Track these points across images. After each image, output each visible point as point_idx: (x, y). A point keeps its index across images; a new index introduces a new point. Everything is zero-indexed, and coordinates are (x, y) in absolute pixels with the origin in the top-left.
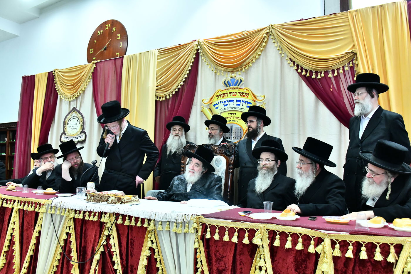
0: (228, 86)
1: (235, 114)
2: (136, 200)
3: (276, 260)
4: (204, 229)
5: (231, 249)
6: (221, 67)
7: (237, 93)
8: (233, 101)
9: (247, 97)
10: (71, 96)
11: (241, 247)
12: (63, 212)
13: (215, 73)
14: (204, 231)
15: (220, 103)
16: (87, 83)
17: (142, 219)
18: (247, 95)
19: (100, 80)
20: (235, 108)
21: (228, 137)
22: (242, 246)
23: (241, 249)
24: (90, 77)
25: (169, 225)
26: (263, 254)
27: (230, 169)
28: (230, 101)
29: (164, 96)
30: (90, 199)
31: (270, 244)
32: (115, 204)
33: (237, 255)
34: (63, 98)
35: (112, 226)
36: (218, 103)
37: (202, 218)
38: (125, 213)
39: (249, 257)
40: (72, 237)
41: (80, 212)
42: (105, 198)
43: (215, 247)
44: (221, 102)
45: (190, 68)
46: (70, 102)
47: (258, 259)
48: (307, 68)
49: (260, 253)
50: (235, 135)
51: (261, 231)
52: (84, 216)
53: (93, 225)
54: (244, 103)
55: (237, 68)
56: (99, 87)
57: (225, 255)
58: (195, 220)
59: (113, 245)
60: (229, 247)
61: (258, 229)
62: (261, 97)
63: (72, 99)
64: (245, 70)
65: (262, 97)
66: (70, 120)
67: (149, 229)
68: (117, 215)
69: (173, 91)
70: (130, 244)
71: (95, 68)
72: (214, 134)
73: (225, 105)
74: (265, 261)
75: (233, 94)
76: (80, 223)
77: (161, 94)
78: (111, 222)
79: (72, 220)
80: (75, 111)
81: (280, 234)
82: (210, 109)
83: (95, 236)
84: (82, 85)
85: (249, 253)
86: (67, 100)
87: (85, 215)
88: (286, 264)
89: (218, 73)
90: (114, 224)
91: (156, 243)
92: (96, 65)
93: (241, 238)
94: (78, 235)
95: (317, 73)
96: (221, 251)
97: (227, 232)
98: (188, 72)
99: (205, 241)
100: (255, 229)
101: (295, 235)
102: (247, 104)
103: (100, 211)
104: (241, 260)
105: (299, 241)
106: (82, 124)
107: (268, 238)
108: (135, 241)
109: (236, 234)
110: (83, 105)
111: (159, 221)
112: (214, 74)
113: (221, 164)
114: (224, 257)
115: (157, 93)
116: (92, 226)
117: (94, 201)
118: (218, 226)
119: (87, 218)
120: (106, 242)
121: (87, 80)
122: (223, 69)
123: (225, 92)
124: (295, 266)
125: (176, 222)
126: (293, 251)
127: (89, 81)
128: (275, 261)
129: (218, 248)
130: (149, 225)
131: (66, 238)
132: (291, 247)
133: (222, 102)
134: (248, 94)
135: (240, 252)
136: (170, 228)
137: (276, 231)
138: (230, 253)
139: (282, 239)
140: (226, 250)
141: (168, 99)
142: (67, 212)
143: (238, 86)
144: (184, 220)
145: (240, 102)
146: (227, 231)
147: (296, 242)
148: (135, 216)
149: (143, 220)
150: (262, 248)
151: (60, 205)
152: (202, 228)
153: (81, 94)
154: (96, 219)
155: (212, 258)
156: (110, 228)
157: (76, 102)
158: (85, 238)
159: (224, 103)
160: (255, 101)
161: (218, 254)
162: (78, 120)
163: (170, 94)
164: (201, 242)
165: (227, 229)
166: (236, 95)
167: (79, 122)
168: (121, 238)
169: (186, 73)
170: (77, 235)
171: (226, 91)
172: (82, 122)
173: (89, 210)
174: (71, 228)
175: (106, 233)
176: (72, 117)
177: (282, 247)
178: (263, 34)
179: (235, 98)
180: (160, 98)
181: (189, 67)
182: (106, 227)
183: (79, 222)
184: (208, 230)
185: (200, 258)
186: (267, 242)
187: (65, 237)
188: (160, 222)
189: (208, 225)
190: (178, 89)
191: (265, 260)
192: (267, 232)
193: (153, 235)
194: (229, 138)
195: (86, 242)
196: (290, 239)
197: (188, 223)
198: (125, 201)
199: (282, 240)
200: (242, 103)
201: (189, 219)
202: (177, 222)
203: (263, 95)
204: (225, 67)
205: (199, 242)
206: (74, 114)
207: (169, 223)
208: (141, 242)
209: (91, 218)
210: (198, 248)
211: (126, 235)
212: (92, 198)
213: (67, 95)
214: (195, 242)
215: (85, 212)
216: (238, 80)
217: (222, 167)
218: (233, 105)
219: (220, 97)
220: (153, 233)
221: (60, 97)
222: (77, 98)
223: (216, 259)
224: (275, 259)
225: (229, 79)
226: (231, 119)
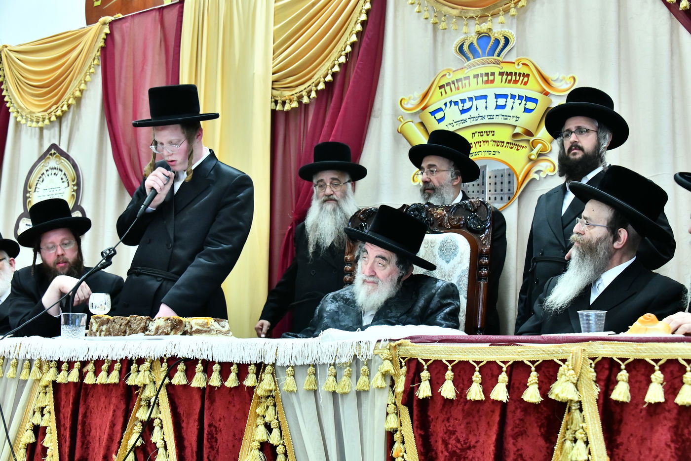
0: (471, 56)
1: (491, 134)
2: (224, 330)
3: (621, 444)
4: (411, 374)
5: (488, 423)
6: (449, 7)
7: (497, 74)
8: (485, 97)
9: (526, 83)
10: (46, 113)
11: (519, 414)
12: (25, 371)
13: (435, 24)
14: (414, 379)
15: (448, 104)
16: (88, 78)
17: (239, 365)
18: (526, 79)
19: (121, 67)
20: (491, 117)
22: (522, 411)
23: (517, 422)
24: (96, 62)
25: (315, 374)
26: (582, 428)
27: (481, 266)
28: (477, 98)
29: (295, 98)
30: (97, 331)
31: (602, 398)
32: (167, 334)
33: (506, 438)
34: (23, 121)
35: (157, 395)
36: (443, 107)
37: (405, 346)
38: (194, 354)
39: (541, 442)
40: (48, 436)
41: (71, 364)
42: (140, 323)
43: (443, 421)
44: (453, 104)
45: (364, 17)
46: (41, 129)
47: (568, 444)
49: (573, 427)
50: (492, 191)
51: (575, 364)
52: (82, 376)
53: (106, 397)
54: (517, 101)
55: (496, 6)
56: (120, 85)
57: (473, 443)
58: (386, 353)
59: (160, 444)
60: (483, 418)
61: (564, 361)
62: (563, 82)
63: (47, 122)
64: (518, 10)
65: (568, 82)
66: (41, 179)
67: (259, 392)
68: (173, 362)
69: (319, 82)
70: (208, 439)
71: (109, 37)
72: (437, 184)
73: (463, 111)
74: (587, 446)
75: (485, 78)
76: (72, 394)
77: (287, 93)
78: (155, 383)
79: (50, 389)
80: (55, 154)
81: (628, 368)
82: (422, 124)
83: (113, 425)
84: (75, 83)
85: (542, 430)
86: (34, 124)
87: (85, 370)
88: (650, 450)
89: (443, 25)
90: (162, 389)
91: (280, 428)
92: (111, 29)
93: (518, 388)
94: (65, 430)
96: (461, 433)
97: (477, 377)
98: (359, 28)
99: (415, 408)
100: (556, 360)
101: (672, 368)
102: (524, 102)
103: (126, 357)
104: (518, 450)
105: (685, 380)
106: (75, 188)
107: (595, 382)
108: (221, 431)
109: (503, 378)
110: (77, 136)
111: (288, 366)
112: (430, 27)
113: (456, 255)
114: (469, 448)
115: (275, 93)
116: (103, 399)
117: (109, 333)
118: (450, 362)
119: (89, 380)
120: (143, 439)
121: (87, 67)
122: (455, 12)
123: (461, 75)
124: (676, 454)
125: (334, 365)
126: (669, 411)
127: (92, 70)
128: (617, 447)
129: (452, 424)
130: (259, 379)
131: (33, 440)
132: (662, 400)
133: (456, 103)
134: (528, 75)
135: (516, 430)
136: (317, 384)
137: (619, 359)
138: (486, 434)
139: (636, 382)
140: (475, 427)
141: (307, 105)
142: (35, 368)
143: (499, 55)
144: (355, 356)
145: (505, 100)
146: (477, 374)
147: (676, 386)
148: (221, 360)
149: (243, 370)
150: (578, 411)
151: (16, 352)
152: (408, 372)
153: (72, 108)
154: (114, 378)
155: (436, 454)
156: (152, 401)
157: (57, 129)
158: (84, 436)
159: (460, 105)
160: (547, 94)
161: (452, 441)
162: (64, 177)
163: (310, 91)
164: (405, 411)
165: (477, 369)
166: (492, 81)
167: (66, 184)
168: (184, 425)
169: (354, 32)
170: (62, 429)
171: (465, 71)
172: (73, 181)
173: (95, 358)
174: (45, 411)
175: (142, 414)
176: (47, 171)
177: (637, 405)
179: (490, 91)
180: (284, 103)
181: (361, 13)
182: (141, 399)
183: (67, 394)
184: (425, 375)
185: (403, 457)
186: (591, 393)
187: (28, 437)
188: (290, 369)
189: (424, 363)
190: (334, 75)
191: (587, 443)
192: (591, 364)
193: (271, 408)
195: (88, 448)
196: (657, 376)
197: (369, 363)
198: (193, 329)
199: (637, 385)
200: (510, 101)
201: (371, 351)
202: (336, 363)
203: (571, 75)
204: (460, 7)
205: (397, 414)
206: (52, 162)
207: (316, 370)
208: (236, 432)
209: (102, 378)
210: (396, 431)
211: (196, 417)
212: (104, 328)
213: (34, 113)
214: (387, 414)
215: (84, 364)
216: (497, 41)
217: (460, 263)
218: (486, 107)
219: (448, 88)
220: (270, 401)
221: (16, 118)
222: (60, 119)
223: (447, 454)
224: (616, 440)
225: (473, 38)
226: (482, 149)
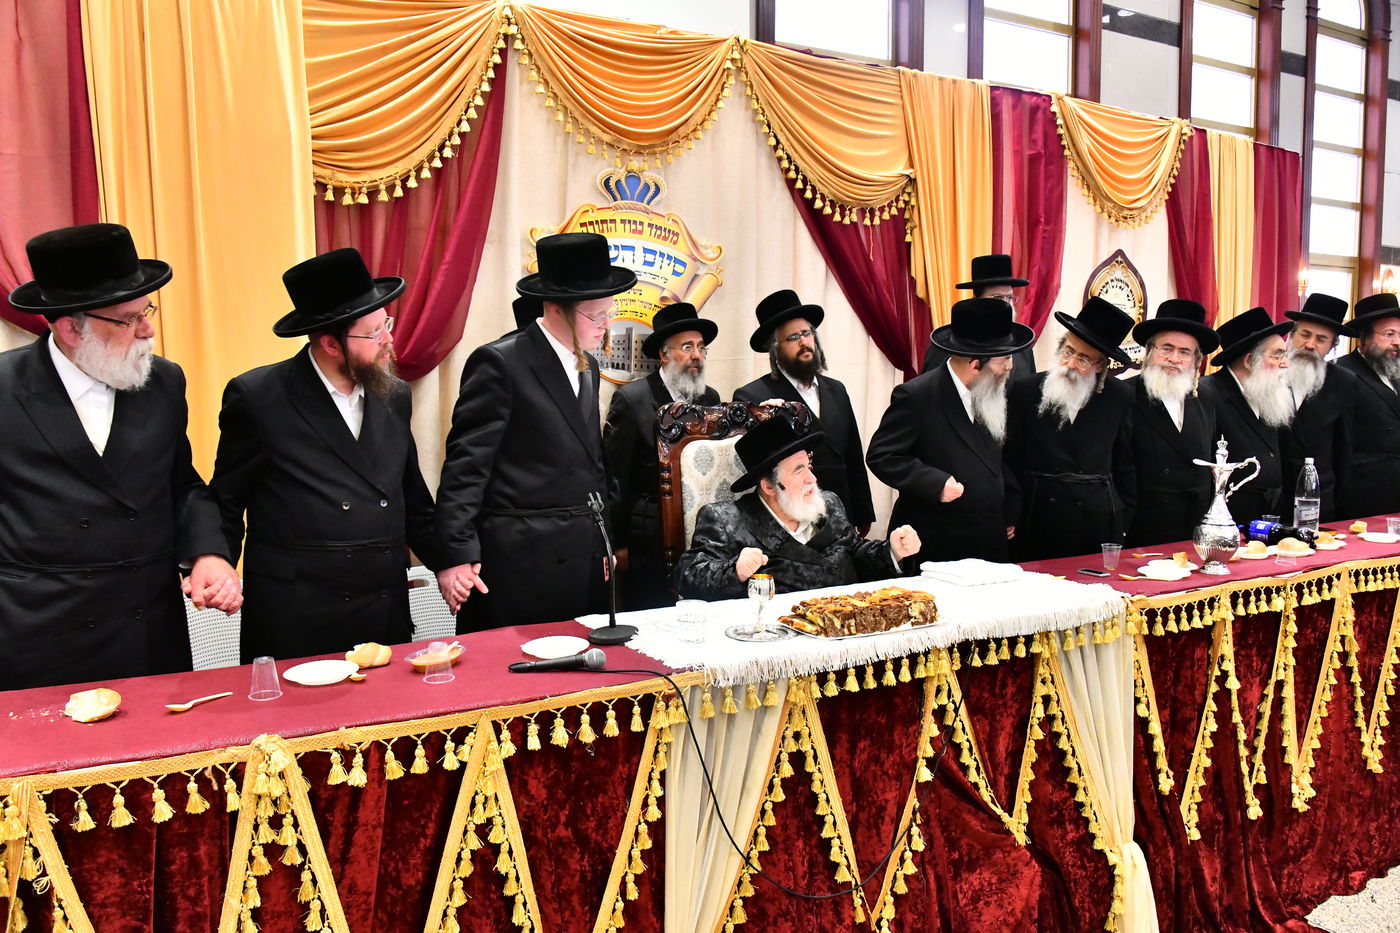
0: (618, 195)
1: (638, 293)
6: (599, 128)
7: (646, 224)
8: (632, 248)
9: (675, 243)
18: (675, 238)
20: (638, 273)
21: (618, 364)
28: (625, 248)
45: (479, 100)
48: (826, 192)
50: (639, 358)
54: (666, 261)
61: (1217, 596)
62: (710, 251)
65: (715, 251)
68: (965, 647)
69: (408, 177)
75: (633, 227)
77: (345, 178)
81: (1243, 595)
95: (843, 209)
98: (472, 114)
102: (672, 263)
115: (319, 170)
122: (606, 138)
123: (606, 215)
134: (677, 235)
143: (648, 203)
145: (653, 256)
149: (1029, 640)
160: (695, 259)
163: (393, 185)
165: (1183, 609)
166: (641, 232)
169: (465, 118)
171: (611, 212)
178: (724, 60)
179: (639, 243)
180: (340, 192)
181: (474, 93)
184: (1158, 619)
189: (1158, 611)
190: (435, 172)
194: (623, 365)
200: (659, 259)
204: (614, 133)
216: (647, 187)
218: (633, 261)
219: (592, 229)
225: (621, 174)
226: (629, 308)
